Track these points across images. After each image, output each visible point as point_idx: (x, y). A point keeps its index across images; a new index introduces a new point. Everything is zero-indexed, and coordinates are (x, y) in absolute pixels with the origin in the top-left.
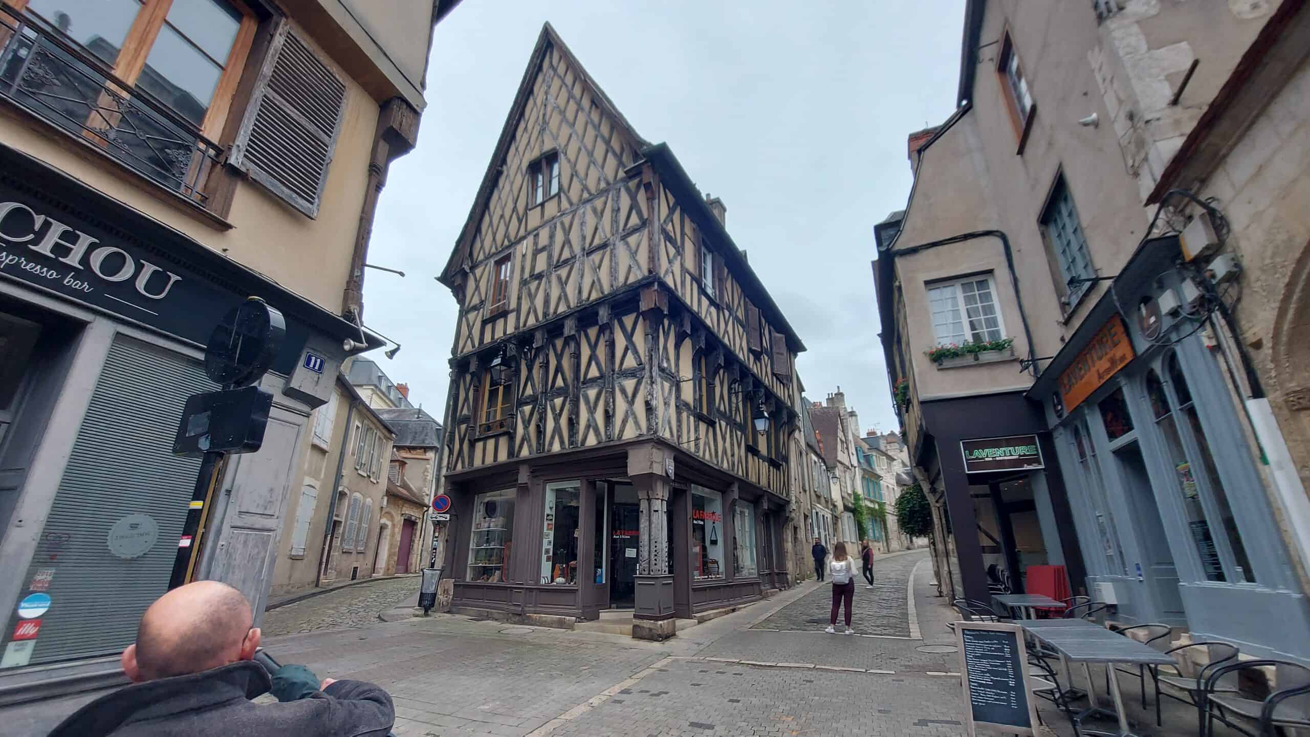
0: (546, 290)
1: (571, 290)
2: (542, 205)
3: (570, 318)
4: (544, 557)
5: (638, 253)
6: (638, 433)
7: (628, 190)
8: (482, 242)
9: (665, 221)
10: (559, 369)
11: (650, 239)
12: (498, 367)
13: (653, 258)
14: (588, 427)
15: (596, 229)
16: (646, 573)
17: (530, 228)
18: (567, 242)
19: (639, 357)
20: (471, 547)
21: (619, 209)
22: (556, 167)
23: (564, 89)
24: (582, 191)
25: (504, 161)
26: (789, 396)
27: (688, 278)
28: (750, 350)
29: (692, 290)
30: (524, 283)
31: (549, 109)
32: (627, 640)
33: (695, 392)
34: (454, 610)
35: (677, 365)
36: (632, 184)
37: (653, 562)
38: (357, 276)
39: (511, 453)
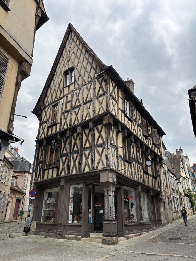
0: (70, 116)
1: (79, 116)
2: (69, 86)
3: (79, 126)
4: (70, 213)
5: (102, 104)
6: (103, 167)
7: (99, 81)
8: (48, 99)
9: (112, 92)
10: (75, 144)
11: (107, 99)
12: (54, 144)
13: (108, 105)
14: (86, 165)
15: (88, 95)
16: (107, 219)
17: (64, 94)
18: (78, 99)
19: (103, 140)
20: (43, 209)
21: (96, 88)
22: (73, 73)
23: (76, 46)
24: (83, 81)
25: (55, 71)
26: (160, 152)
27: (120, 111)
28: (144, 135)
29: (121, 115)
30: (63, 113)
31: (71, 53)
32: (101, 245)
33: (123, 152)
34: (36, 233)
35: (117, 142)
36: (100, 79)
37: (110, 215)
38: (12, 119)
39: (58, 174)
